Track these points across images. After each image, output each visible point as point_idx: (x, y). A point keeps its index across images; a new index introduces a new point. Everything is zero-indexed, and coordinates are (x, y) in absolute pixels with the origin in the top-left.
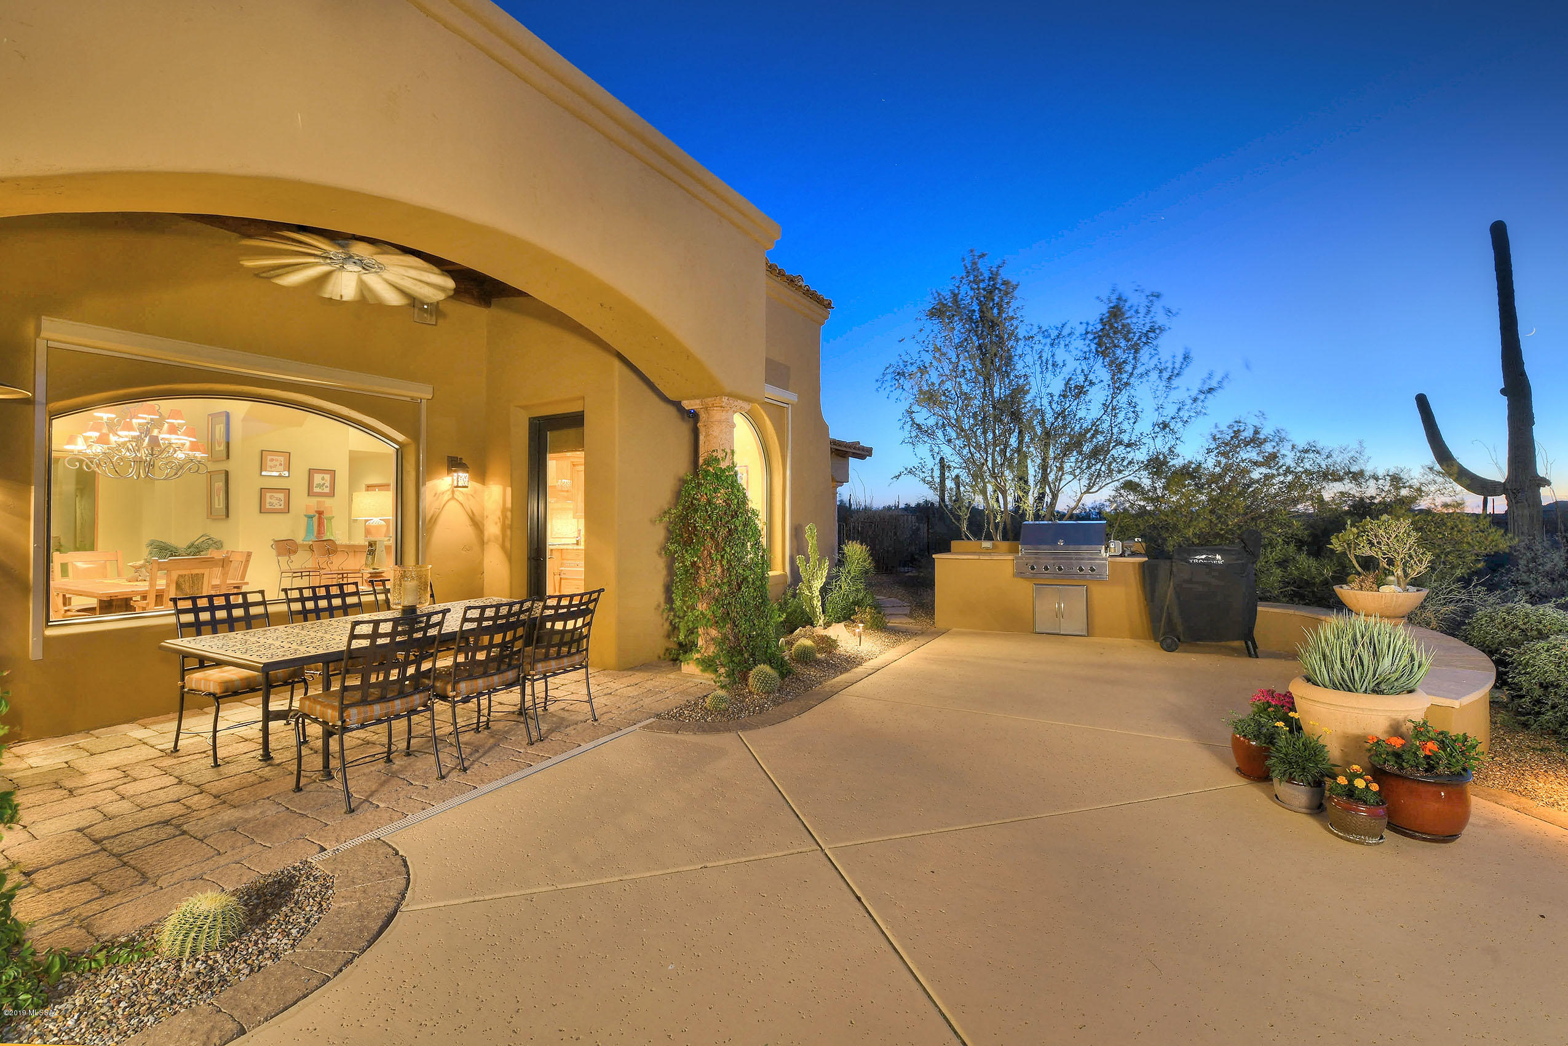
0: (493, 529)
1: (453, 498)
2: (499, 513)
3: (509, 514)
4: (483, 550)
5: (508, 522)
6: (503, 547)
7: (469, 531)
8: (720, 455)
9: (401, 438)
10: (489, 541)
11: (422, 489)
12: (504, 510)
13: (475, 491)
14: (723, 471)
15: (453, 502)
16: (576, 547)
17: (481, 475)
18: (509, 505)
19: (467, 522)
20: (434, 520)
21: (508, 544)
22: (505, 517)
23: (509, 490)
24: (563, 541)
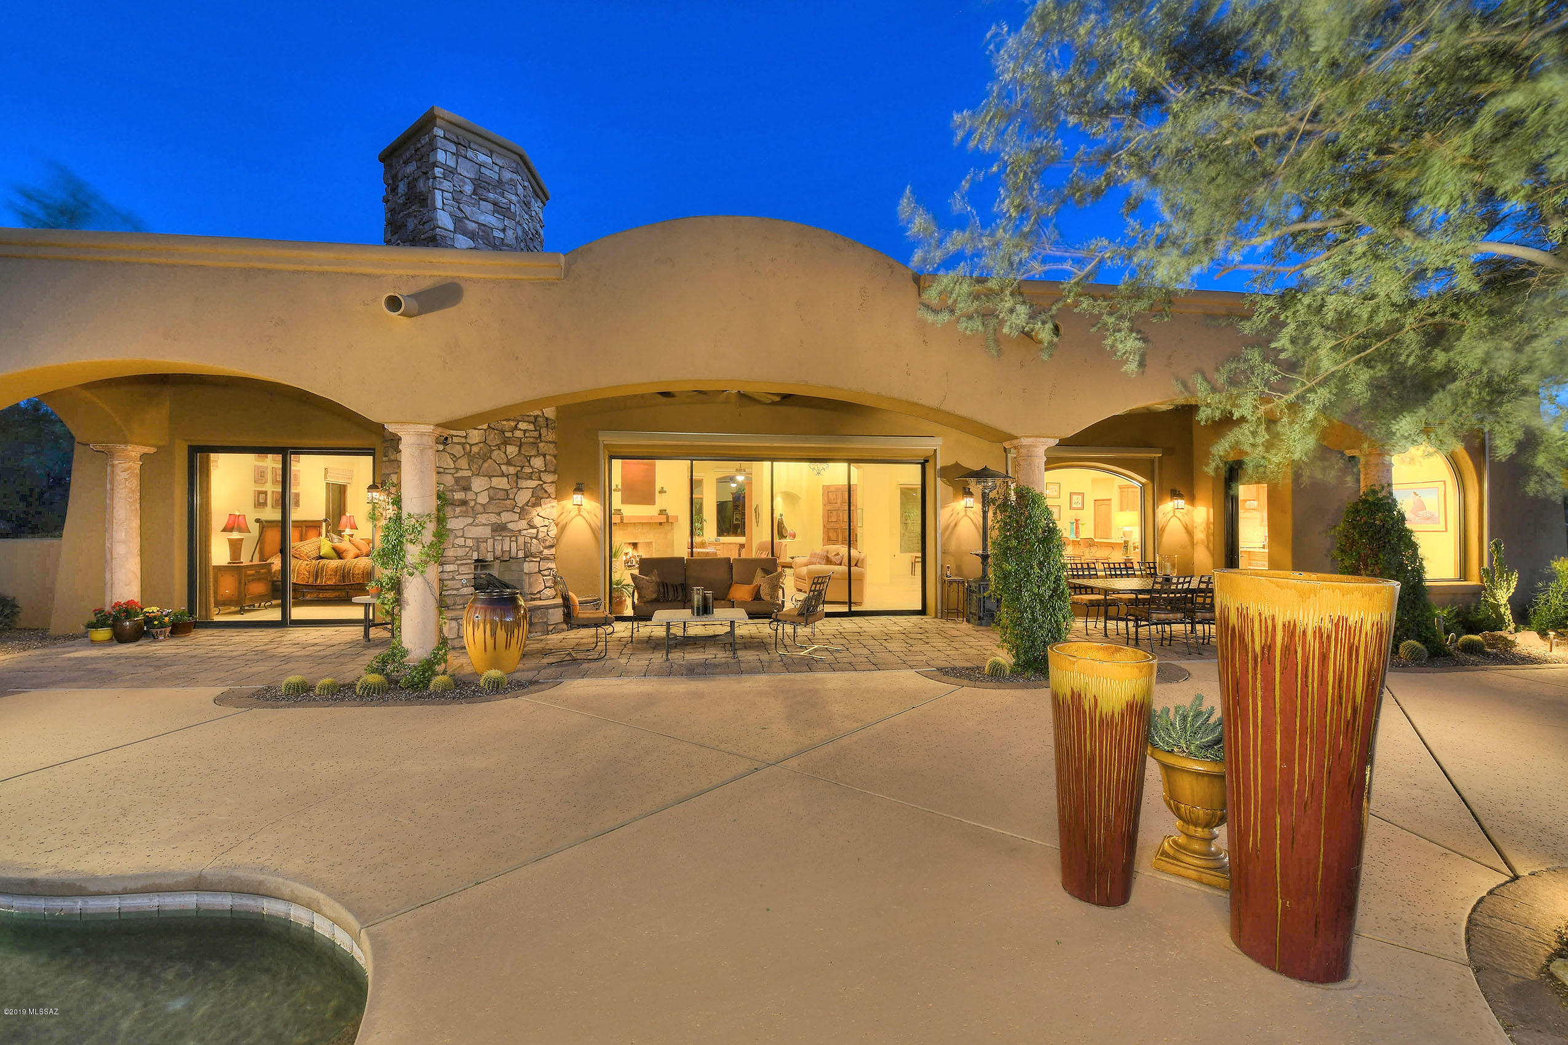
0: (1200, 535)
1: (1174, 515)
2: (1204, 525)
3: (1212, 526)
4: (1193, 548)
5: (1211, 531)
6: (1208, 547)
7: (1184, 536)
8: (1377, 488)
9: (1143, 480)
10: (1197, 543)
11: (1156, 511)
12: (1208, 524)
13: (1188, 511)
14: (1381, 499)
15: (1174, 518)
16: (1262, 550)
17: (1192, 499)
18: (1211, 520)
19: (1183, 530)
20: (1163, 529)
21: (1211, 546)
22: (1209, 528)
23: (1211, 510)
24: (1251, 545)
